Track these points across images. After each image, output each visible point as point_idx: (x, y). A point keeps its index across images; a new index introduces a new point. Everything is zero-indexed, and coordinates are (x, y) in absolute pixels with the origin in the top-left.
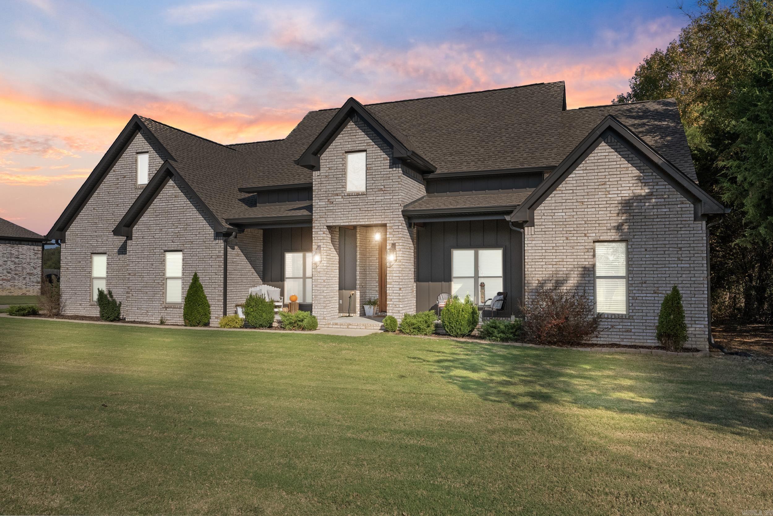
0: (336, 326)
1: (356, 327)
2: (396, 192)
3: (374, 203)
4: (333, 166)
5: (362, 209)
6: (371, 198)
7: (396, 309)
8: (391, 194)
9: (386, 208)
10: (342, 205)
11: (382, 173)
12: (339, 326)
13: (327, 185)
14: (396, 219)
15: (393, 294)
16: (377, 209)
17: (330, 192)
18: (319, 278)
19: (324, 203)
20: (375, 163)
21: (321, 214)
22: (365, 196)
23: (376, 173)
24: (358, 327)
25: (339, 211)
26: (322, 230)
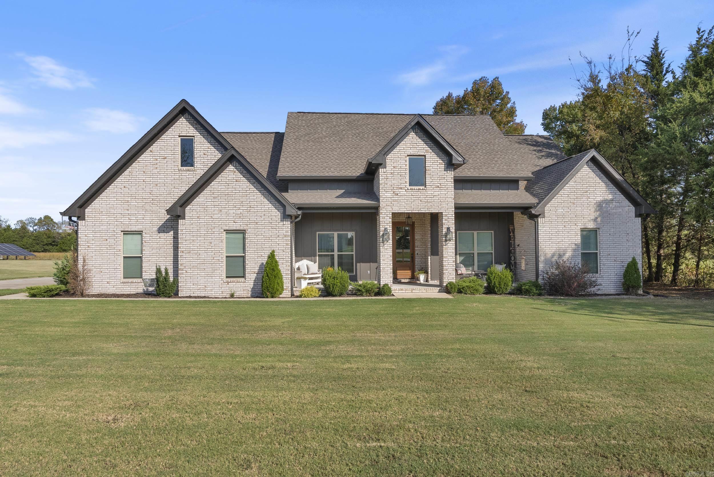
0: (402, 291)
1: (418, 291)
2: (450, 189)
3: (433, 197)
4: (397, 165)
5: (422, 201)
6: (430, 193)
7: (451, 276)
8: (446, 191)
9: (442, 201)
10: (406, 197)
11: (438, 174)
12: (404, 291)
13: (393, 180)
14: (450, 209)
15: (448, 266)
16: (435, 201)
17: (395, 186)
18: (386, 254)
19: (390, 194)
20: (433, 166)
21: (387, 203)
22: (425, 191)
23: (434, 174)
24: (420, 291)
25: (403, 201)
26: (388, 216)
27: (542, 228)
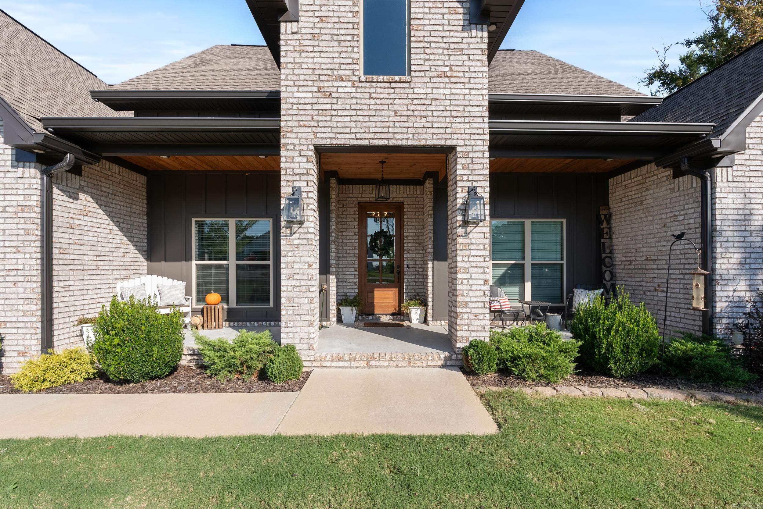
0: (340, 364)
1: (386, 364)
2: (477, 80)
3: (428, 102)
4: (331, 14)
5: (399, 113)
6: (421, 91)
7: (477, 322)
8: (467, 86)
9: (454, 114)
10: (354, 101)
11: (445, 40)
12: (346, 364)
13: (317, 55)
14: (478, 137)
15: (471, 293)
16: (435, 113)
17: (324, 72)
18: (297, 259)
19: (309, 95)
20: (430, 16)
21: (299, 118)
22: (407, 85)
23: (432, 39)
24: (391, 363)
25: (345, 113)
26: (303, 153)
27: (725, 195)
